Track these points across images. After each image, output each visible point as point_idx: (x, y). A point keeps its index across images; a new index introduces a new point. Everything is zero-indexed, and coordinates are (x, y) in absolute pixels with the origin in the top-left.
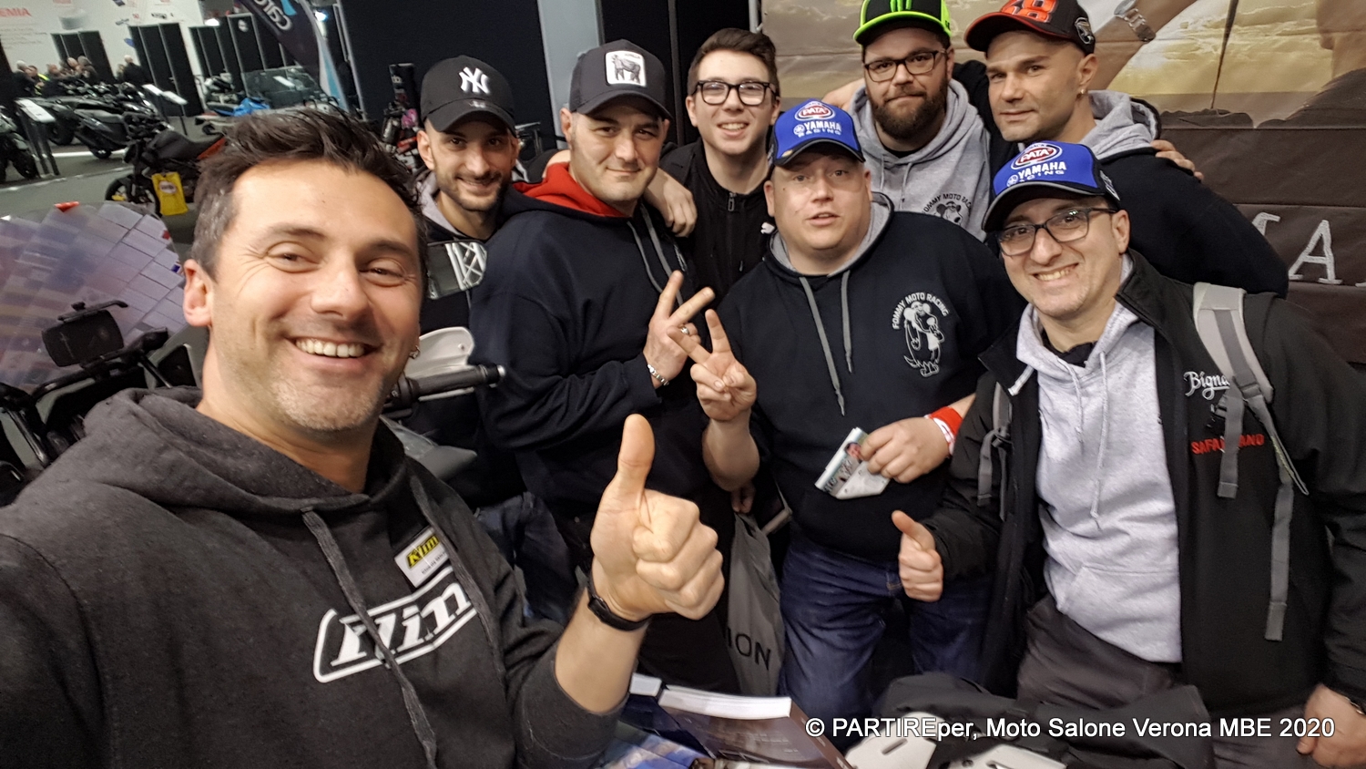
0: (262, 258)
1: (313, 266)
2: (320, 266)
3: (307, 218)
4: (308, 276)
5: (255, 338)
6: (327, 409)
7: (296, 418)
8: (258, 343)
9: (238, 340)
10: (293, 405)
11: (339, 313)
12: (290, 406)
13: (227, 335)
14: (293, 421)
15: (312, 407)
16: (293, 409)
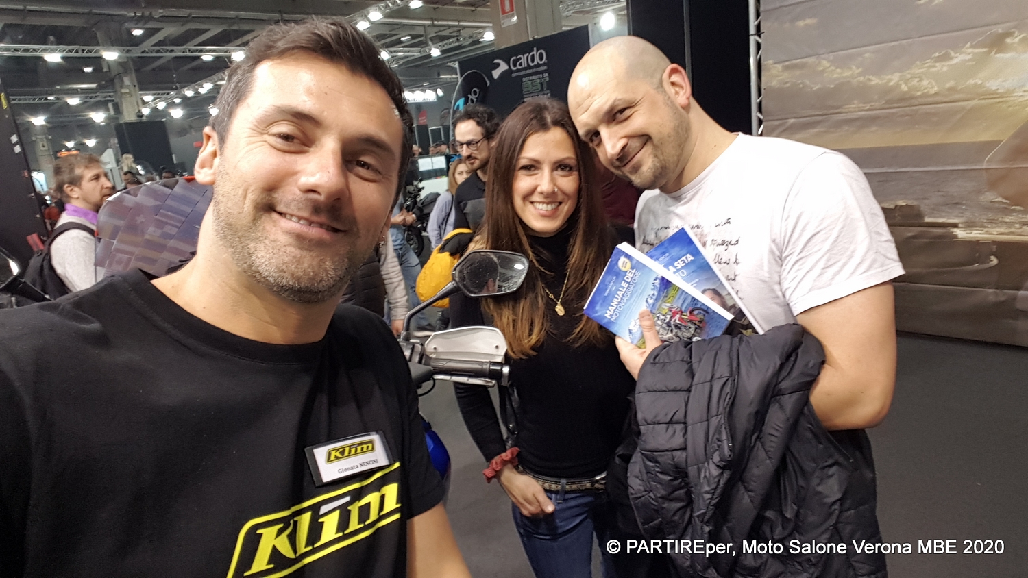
1: (305, 148)
2: (311, 149)
4: (299, 157)
5: (244, 203)
6: (296, 267)
7: (266, 274)
8: (245, 209)
9: (229, 204)
10: (267, 263)
11: (319, 193)
12: (263, 263)
13: (220, 198)
14: (264, 278)
15: (284, 264)
16: (266, 265)
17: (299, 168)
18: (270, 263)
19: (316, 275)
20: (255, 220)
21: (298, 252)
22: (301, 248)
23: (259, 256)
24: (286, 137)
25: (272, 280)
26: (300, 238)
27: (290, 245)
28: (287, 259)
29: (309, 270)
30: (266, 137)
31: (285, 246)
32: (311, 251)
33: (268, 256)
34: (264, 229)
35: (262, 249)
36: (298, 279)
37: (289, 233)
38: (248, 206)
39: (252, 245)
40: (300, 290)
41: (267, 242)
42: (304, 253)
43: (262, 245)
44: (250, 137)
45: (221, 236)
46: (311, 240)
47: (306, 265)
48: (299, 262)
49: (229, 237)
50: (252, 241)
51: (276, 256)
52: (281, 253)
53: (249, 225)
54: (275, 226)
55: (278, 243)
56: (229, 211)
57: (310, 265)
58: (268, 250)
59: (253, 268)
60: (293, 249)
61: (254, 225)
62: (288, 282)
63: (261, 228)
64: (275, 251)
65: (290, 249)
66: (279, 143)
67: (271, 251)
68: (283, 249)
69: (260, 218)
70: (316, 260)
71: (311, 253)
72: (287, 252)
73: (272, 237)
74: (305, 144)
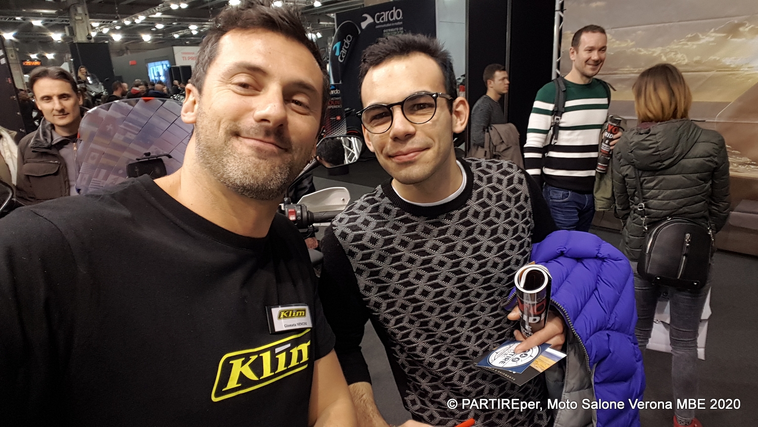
1: (257, 92)
2: (261, 93)
3: (257, 60)
5: (218, 131)
6: (255, 171)
7: (235, 177)
8: (220, 135)
10: (235, 169)
11: (269, 122)
14: (232, 182)
15: (247, 168)
20: (227, 141)
21: (257, 160)
23: (230, 166)
25: (239, 181)
26: (258, 151)
27: (252, 155)
28: (249, 165)
29: (264, 172)
30: (229, 85)
31: (249, 156)
32: (265, 159)
33: (237, 164)
34: (233, 146)
36: (257, 179)
37: (251, 148)
41: (235, 155)
42: (261, 161)
43: (232, 158)
44: (218, 86)
45: (201, 157)
46: (265, 152)
47: (262, 169)
48: (257, 167)
49: (207, 156)
50: (225, 156)
51: (242, 163)
52: (245, 162)
53: (222, 144)
54: (241, 145)
55: (244, 155)
57: (265, 169)
58: (237, 160)
59: (225, 176)
61: (227, 145)
62: (249, 182)
63: (230, 146)
65: (252, 158)
68: (247, 159)
70: (269, 166)
72: (250, 160)
73: (239, 151)
74: (257, 90)
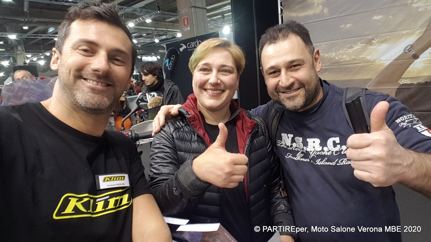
0: (76, 50)
2: (96, 55)
4: (91, 58)
5: (70, 76)
6: (92, 100)
7: (81, 103)
8: (71, 78)
9: (64, 76)
10: (81, 99)
11: (99, 72)
12: (79, 99)
13: (61, 74)
14: (80, 104)
15: (87, 99)
16: (80, 100)
17: (91, 62)
18: (82, 99)
19: (101, 103)
20: (75, 82)
21: (92, 95)
22: (94, 93)
23: (78, 96)
24: (85, 51)
25: (83, 105)
26: (93, 90)
27: (89, 92)
28: (88, 98)
29: (98, 101)
30: (77, 50)
31: (87, 92)
32: (98, 94)
33: (81, 96)
34: (79, 85)
35: (79, 93)
36: (94, 105)
37: (89, 87)
38: (71, 77)
39: (74, 92)
40: (94, 109)
41: (80, 91)
42: (95, 95)
43: (79, 92)
44: (71, 50)
45: (62, 89)
46: (98, 90)
47: (96, 99)
48: (93, 98)
49: (66, 89)
50: (74, 90)
51: (84, 96)
52: (86, 95)
53: (73, 84)
54: (83, 84)
55: (84, 91)
56: (64, 79)
57: (98, 100)
58: (81, 94)
59: (76, 101)
60: (90, 94)
61: (75, 84)
62: (89, 106)
63: (77, 85)
64: (83, 94)
65: (89, 94)
66: (83, 52)
67: (82, 94)
68: (86, 94)
69: (77, 81)
70: (100, 98)
71: (98, 95)
72: (88, 95)
73: (82, 89)
74: (93, 53)
